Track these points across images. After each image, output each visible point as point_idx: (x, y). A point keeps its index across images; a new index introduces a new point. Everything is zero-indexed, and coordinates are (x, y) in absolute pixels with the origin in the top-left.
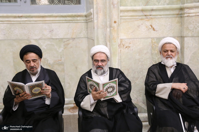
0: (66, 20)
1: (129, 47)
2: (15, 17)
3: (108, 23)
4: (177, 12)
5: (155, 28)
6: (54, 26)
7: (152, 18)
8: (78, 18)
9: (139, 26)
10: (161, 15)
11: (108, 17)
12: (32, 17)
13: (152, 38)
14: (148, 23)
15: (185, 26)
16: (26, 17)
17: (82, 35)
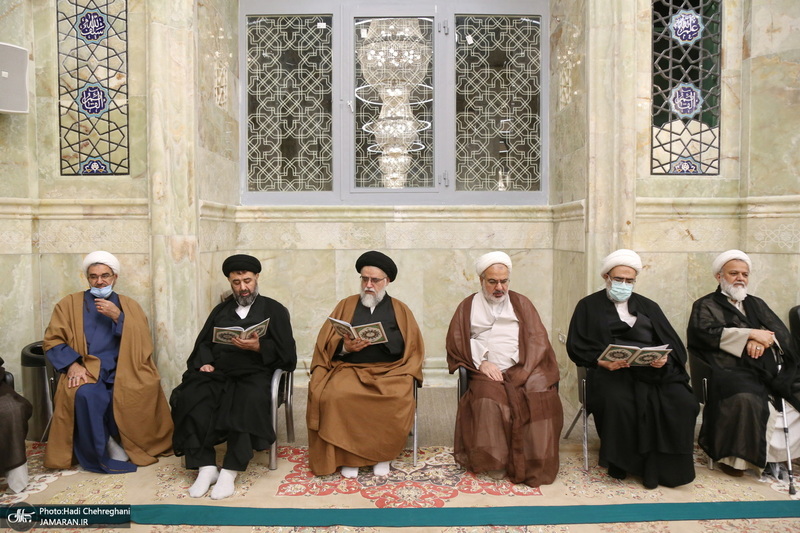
0: (517, 218)
1: (649, 266)
2: (433, 211)
3: (615, 224)
4: (732, 210)
5: (694, 235)
6: (496, 227)
7: (689, 218)
8: (539, 215)
9: (666, 232)
10: (704, 214)
11: (615, 214)
12: (460, 211)
13: (688, 253)
14: (683, 227)
15: (748, 235)
16: (450, 211)
17: (543, 245)
